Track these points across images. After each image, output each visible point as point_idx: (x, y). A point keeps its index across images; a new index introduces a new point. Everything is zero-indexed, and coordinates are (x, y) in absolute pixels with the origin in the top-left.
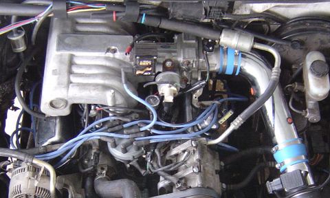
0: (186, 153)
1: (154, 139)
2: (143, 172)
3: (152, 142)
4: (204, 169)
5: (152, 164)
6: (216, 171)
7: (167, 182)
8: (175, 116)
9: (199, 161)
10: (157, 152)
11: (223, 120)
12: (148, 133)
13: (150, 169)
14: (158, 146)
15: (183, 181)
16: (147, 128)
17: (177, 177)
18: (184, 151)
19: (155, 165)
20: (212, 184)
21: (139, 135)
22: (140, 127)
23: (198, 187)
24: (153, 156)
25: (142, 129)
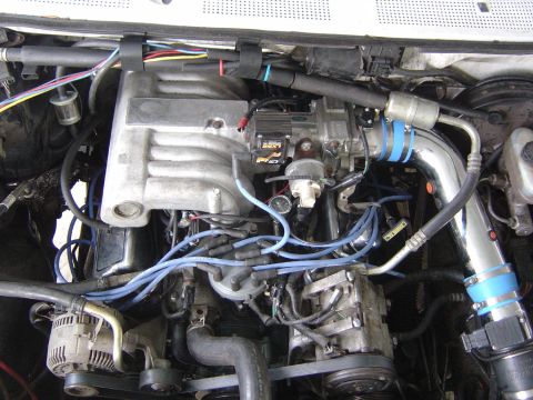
0: (337, 292)
1: (284, 268)
2: (265, 319)
3: (281, 272)
4: (368, 319)
5: (281, 310)
6: (383, 317)
7: (305, 340)
8: (312, 227)
9: (359, 305)
10: (289, 289)
11: (389, 236)
12: (274, 258)
13: (277, 317)
14: (291, 279)
15: (334, 340)
16: (273, 249)
17: (323, 334)
18: (333, 289)
19: (286, 311)
20: (380, 343)
21: (259, 261)
22: (261, 248)
23: (359, 352)
24: (284, 297)
25: (265, 252)
